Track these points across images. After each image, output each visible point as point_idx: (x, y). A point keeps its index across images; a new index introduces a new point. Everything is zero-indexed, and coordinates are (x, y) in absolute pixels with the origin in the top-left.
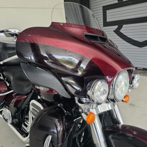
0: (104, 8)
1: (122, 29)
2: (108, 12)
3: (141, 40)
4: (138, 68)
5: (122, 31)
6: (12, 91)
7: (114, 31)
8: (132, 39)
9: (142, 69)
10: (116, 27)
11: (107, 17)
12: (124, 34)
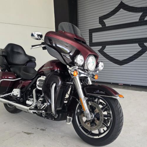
0: (91, 31)
1: (105, 49)
2: (93, 34)
3: (121, 59)
4: (119, 84)
5: (105, 51)
6: (20, 79)
7: (98, 51)
8: (114, 58)
9: (123, 84)
10: (101, 47)
11: (93, 39)
12: (107, 53)
